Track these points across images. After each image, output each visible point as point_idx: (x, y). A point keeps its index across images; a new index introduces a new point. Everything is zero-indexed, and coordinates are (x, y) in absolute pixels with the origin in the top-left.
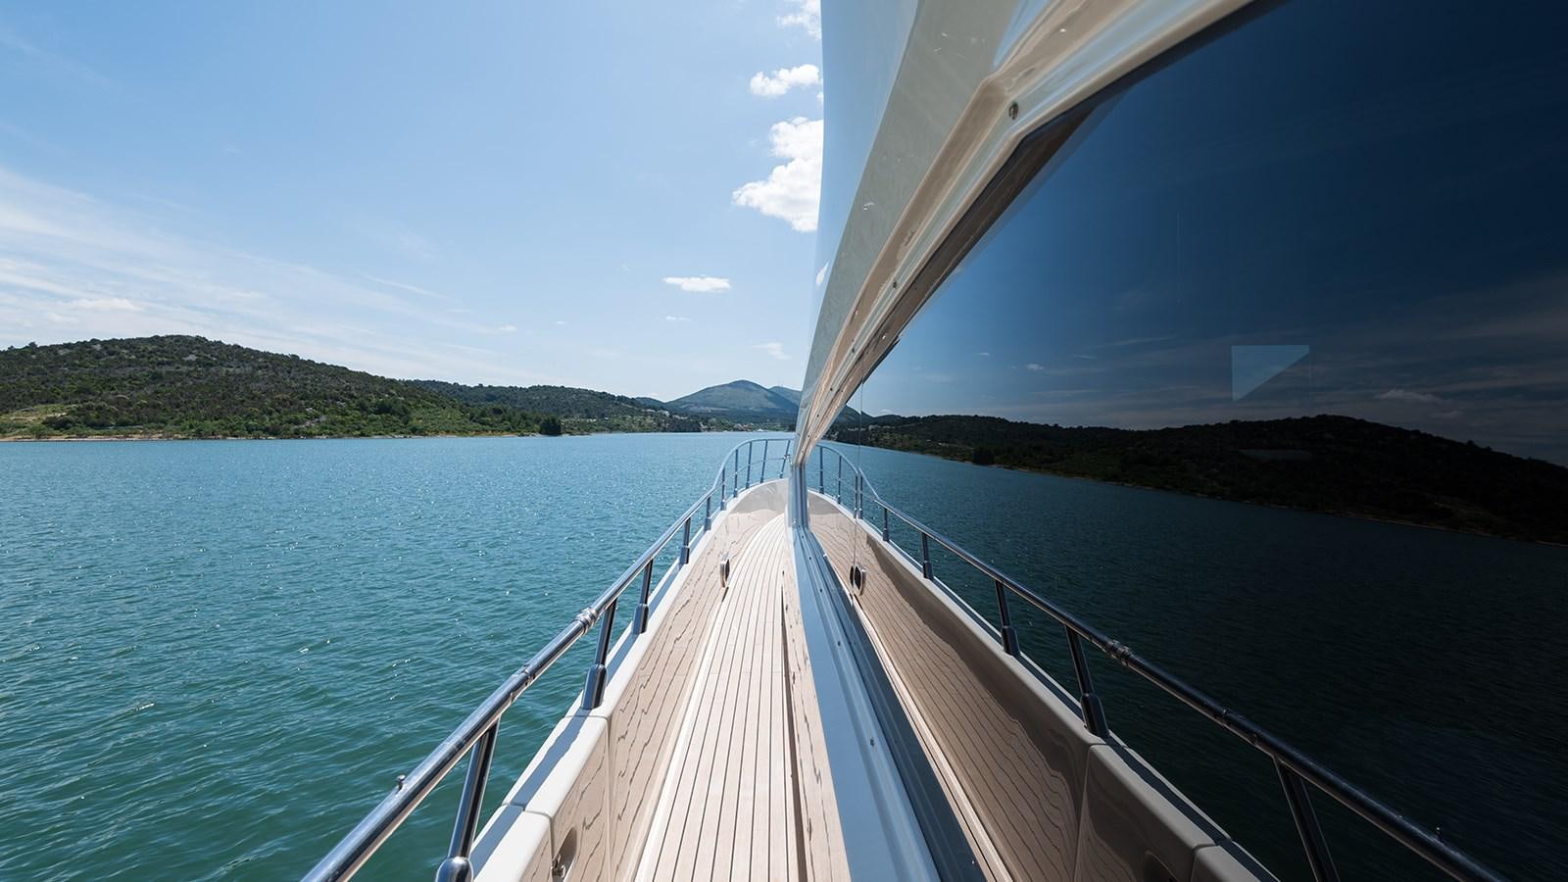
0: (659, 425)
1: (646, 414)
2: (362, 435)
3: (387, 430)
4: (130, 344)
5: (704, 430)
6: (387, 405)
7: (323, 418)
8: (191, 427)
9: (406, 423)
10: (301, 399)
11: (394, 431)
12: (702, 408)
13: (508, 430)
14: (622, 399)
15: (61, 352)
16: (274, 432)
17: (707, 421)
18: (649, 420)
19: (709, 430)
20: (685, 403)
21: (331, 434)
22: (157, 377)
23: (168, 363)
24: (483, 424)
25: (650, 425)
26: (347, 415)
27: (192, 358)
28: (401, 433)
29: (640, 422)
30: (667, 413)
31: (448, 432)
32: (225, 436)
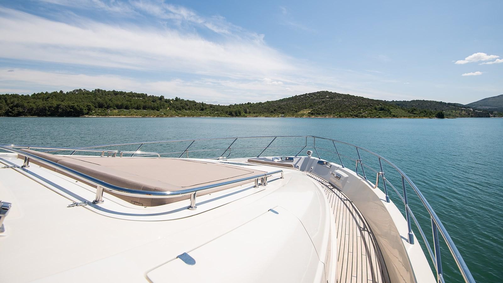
0: (469, 114)
1: (462, 110)
2: (379, 117)
3: (386, 116)
4: (314, 94)
5: (492, 117)
6: (383, 108)
7: (367, 112)
8: (338, 115)
9: (390, 114)
10: (359, 107)
11: (388, 116)
12: (484, 107)
13: (424, 116)
14: (449, 104)
15: (302, 97)
16: (357, 116)
17: (492, 113)
18: (463, 112)
19: (494, 116)
20: (475, 105)
21: (371, 117)
22: (323, 102)
23: (324, 98)
24: (414, 114)
25: (464, 114)
26: (372, 111)
27: (327, 96)
28: (390, 117)
29: (460, 113)
30: (471, 109)
31: (404, 117)
32: (346, 117)
